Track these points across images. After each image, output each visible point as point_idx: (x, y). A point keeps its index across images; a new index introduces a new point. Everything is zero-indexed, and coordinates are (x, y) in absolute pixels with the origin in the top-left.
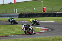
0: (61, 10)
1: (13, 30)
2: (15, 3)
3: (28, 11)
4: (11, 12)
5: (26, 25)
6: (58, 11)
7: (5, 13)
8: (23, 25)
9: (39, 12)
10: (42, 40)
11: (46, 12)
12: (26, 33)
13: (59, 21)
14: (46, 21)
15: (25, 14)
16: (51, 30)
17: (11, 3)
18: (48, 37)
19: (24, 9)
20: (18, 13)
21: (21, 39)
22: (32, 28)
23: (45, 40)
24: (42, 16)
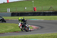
0: (50, 10)
1: (6, 28)
2: (8, 3)
3: (20, 10)
4: (5, 11)
5: (23, 23)
6: (47, 11)
8: (20, 23)
9: (30, 11)
11: (36, 11)
13: (49, 19)
15: (17, 13)
16: (41, 28)
17: (4, 3)
18: (38, 34)
19: (16, 8)
20: (10, 12)
21: (13, 36)
22: (28, 26)
23: (35, 37)
24: (32, 15)
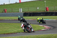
1: (19, 28)
2: (20, 3)
3: (32, 10)
4: (17, 11)
7: (11, 12)
8: (22, 23)
9: (42, 11)
10: (45, 37)
11: (48, 11)
12: (25, 31)
14: (49, 19)
15: (29, 13)
16: (53, 28)
17: (16, 3)
18: (50, 34)
19: (28, 8)
20: (22, 12)
21: (26, 36)
22: (31, 26)
23: (47, 37)
24: (45, 15)
